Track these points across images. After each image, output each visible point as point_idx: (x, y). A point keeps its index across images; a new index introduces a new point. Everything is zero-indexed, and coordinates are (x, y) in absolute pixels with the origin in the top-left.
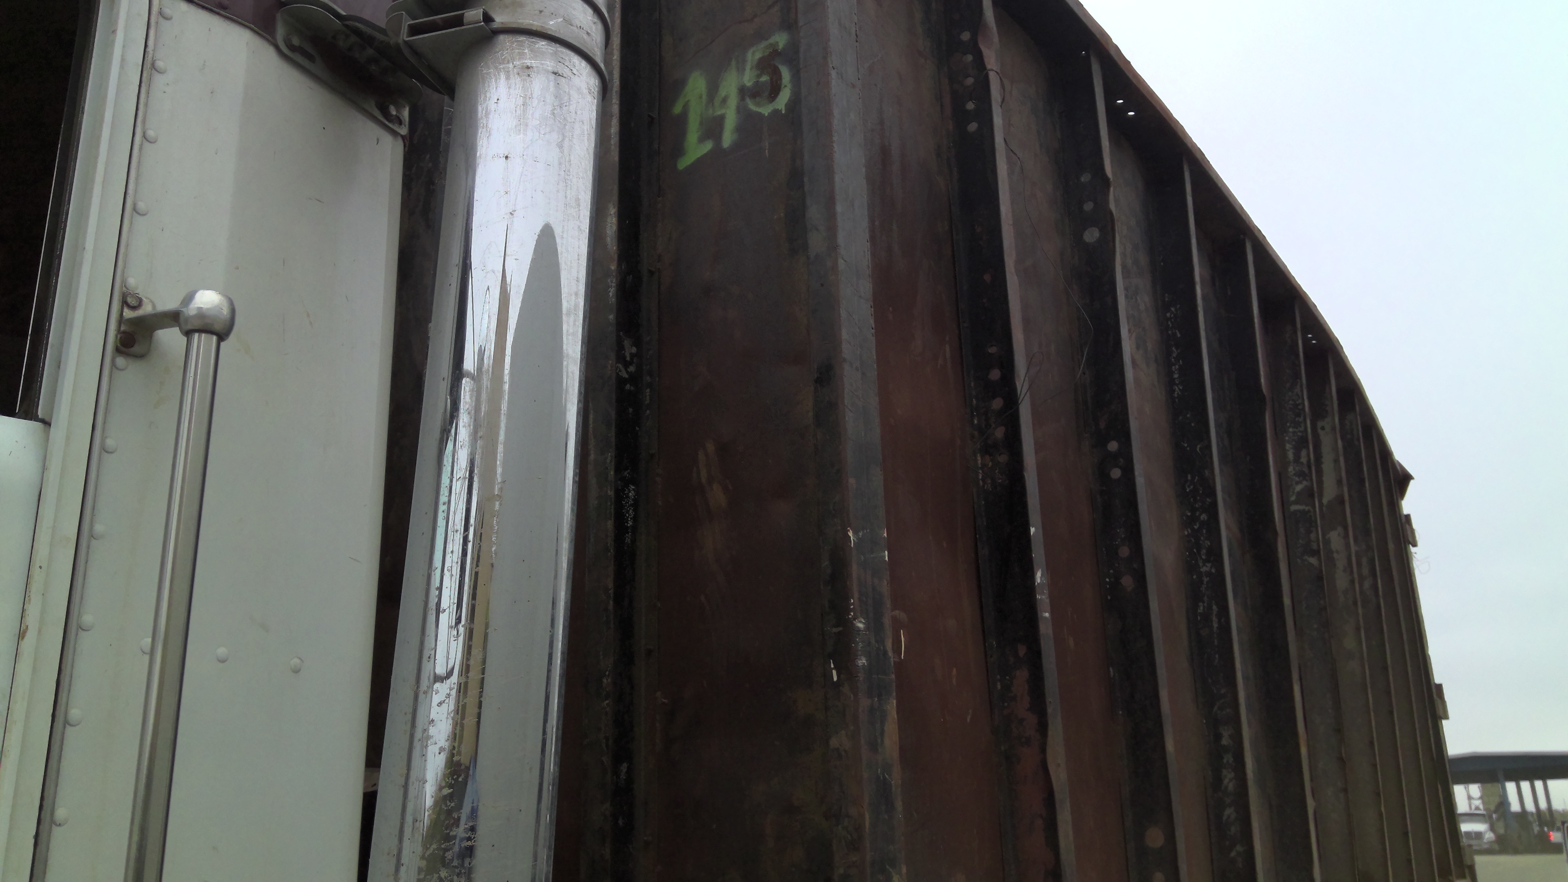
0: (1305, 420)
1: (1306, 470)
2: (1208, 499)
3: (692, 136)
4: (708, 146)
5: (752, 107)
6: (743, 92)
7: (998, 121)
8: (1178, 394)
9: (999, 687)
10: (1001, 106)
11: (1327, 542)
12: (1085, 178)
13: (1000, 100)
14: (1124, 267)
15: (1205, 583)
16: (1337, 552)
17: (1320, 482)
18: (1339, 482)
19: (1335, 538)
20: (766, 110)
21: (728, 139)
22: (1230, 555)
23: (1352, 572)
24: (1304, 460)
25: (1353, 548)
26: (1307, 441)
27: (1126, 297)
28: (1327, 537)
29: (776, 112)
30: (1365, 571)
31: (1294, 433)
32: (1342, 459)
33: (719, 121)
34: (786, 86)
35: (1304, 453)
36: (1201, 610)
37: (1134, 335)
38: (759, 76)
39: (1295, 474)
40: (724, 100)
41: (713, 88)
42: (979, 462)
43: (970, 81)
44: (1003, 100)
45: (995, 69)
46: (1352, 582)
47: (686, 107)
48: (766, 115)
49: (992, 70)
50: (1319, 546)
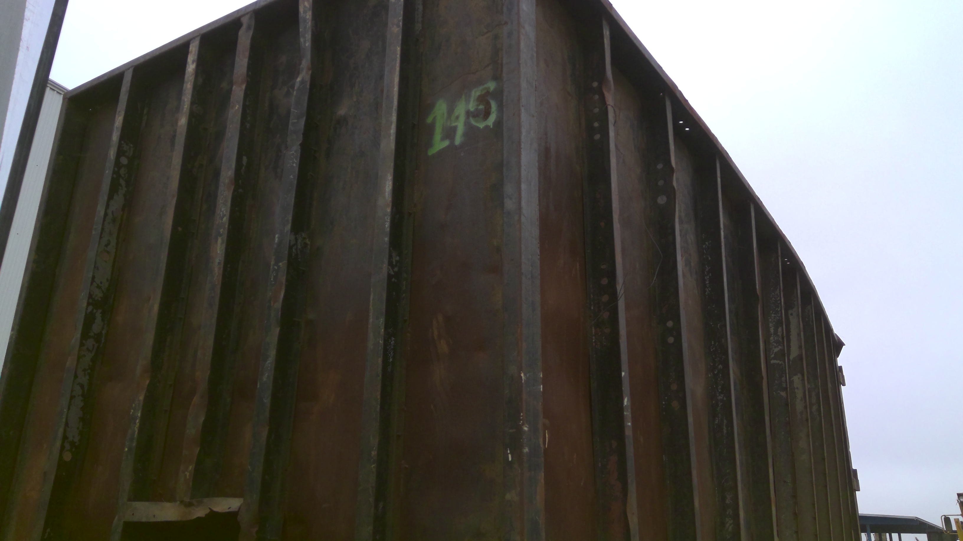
0: (781, 310)
1: (780, 339)
2: (723, 356)
3: (437, 137)
4: (446, 143)
5: (473, 121)
6: (468, 114)
7: (612, 134)
8: (708, 293)
9: (600, 465)
10: (614, 125)
11: (792, 382)
12: (660, 166)
13: (613, 122)
14: (680, 218)
15: (720, 405)
16: (797, 388)
17: (789, 346)
18: (800, 347)
19: (796, 379)
20: (481, 125)
21: (458, 140)
22: (735, 389)
23: (805, 402)
24: (780, 334)
25: (807, 386)
26: (782, 323)
27: (681, 235)
28: (792, 379)
29: (487, 127)
30: (814, 400)
31: (775, 317)
32: (802, 334)
33: (454, 130)
34: (493, 112)
35: (780, 329)
36: (717, 422)
37: (684, 258)
38: (478, 105)
39: (774, 342)
40: (457, 118)
41: (451, 111)
42: (594, 331)
43: (597, 110)
44: (615, 122)
45: (611, 104)
46: (806, 407)
47: (434, 119)
48: (481, 128)
49: (610, 105)
50: (787, 385)
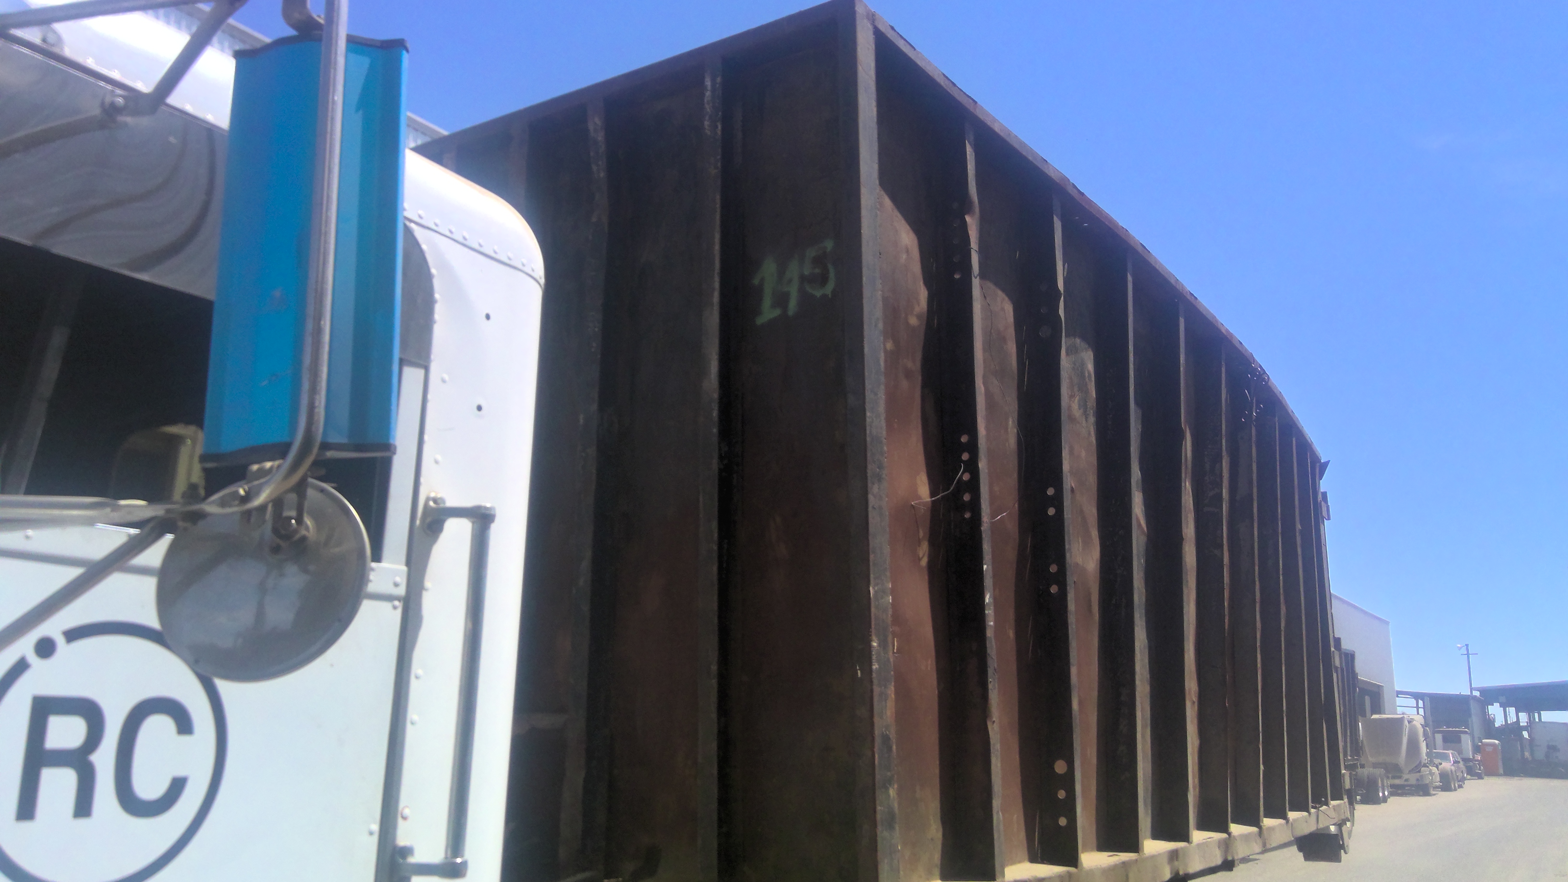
0: (1221, 438)
3: (767, 302)
4: (777, 312)
5: (809, 289)
6: (803, 279)
9: (958, 670)
12: (1044, 287)
20: (818, 293)
21: (793, 305)
29: (824, 296)
33: (786, 296)
34: (831, 278)
35: (1218, 466)
38: (814, 269)
40: (790, 281)
41: (781, 272)
42: (952, 516)
43: (957, 258)
47: (762, 280)
48: (818, 297)
